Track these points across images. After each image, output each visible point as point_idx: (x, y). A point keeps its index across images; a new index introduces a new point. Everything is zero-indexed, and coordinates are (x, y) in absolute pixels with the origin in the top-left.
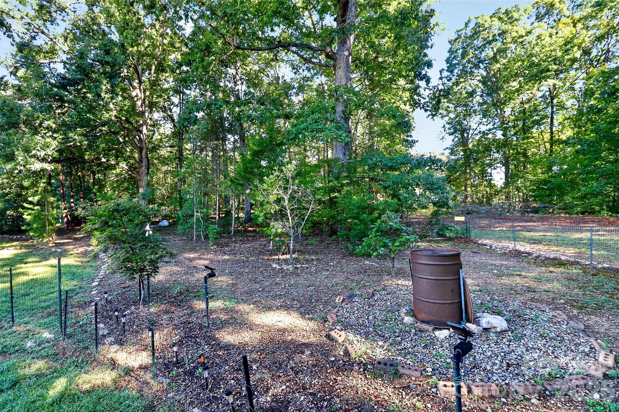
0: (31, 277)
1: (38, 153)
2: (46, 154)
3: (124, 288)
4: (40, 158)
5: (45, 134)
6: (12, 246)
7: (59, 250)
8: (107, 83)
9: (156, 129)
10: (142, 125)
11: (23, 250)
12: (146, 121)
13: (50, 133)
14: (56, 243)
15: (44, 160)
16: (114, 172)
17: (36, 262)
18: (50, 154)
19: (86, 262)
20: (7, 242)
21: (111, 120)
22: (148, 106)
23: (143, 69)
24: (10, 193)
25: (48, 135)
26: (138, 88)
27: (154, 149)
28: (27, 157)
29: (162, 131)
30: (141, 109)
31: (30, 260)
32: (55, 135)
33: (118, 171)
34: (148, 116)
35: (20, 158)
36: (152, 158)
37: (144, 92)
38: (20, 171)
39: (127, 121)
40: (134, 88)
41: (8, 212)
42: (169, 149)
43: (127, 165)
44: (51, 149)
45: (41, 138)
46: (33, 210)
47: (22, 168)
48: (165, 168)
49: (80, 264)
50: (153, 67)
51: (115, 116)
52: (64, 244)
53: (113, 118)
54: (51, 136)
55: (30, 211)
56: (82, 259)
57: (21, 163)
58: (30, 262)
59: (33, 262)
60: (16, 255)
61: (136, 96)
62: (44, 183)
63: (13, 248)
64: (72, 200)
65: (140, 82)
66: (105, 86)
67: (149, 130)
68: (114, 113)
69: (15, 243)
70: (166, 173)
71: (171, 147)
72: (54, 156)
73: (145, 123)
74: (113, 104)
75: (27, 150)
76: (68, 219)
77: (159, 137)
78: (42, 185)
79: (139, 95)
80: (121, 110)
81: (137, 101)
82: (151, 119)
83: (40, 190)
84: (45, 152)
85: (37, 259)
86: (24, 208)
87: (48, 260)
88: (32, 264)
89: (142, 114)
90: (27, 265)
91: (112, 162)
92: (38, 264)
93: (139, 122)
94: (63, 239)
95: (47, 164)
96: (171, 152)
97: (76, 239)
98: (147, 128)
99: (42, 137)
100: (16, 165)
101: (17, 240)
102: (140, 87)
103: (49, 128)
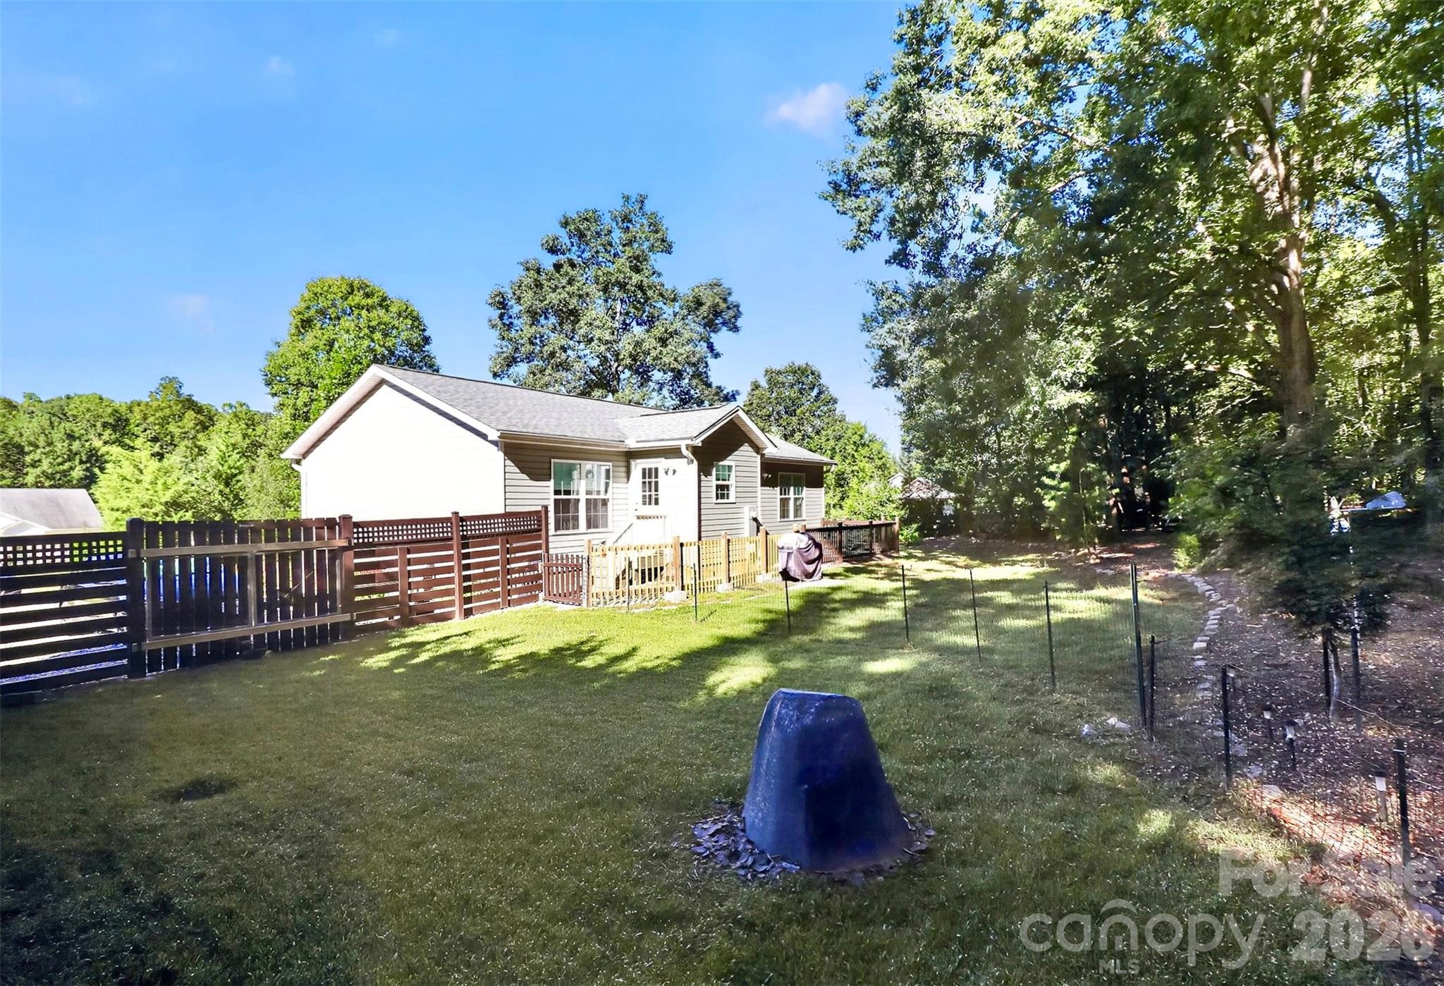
0: (1067, 616)
1: (1062, 374)
2: (1074, 374)
3: (1276, 667)
4: (1066, 384)
5: (1071, 332)
6: (1028, 561)
7: (1110, 572)
8: (1190, 173)
9: (1324, 254)
10: (1285, 252)
11: (1046, 568)
12: (1295, 236)
13: (1080, 329)
14: (1101, 558)
15: (1071, 386)
16: (1215, 392)
17: (1071, 590)
18: (1082, 370)
19: (1169, 600)
20: (1019, 554)
21: (1204, 260)
22: (1300, 194)
23: (1275, 99)
24: (1017, 463)
25: (1075, 333)
26: (1267, 153)
27: (1327, 306)
28: (1045, 385)
29: (1344, 252)
30: (1279, 209)
31: (1060, 585)
32: (1089, 331)
33: (1225, 389)
34: (1302, 222)
35: (1034, 389)
36: (1321, 338)
37: (1284, 160)
38: (1035, 415)
39: (1245, 252)
40: (1256, 159)
41: (1016, 499)
42: (1371, 301)
43: (1249, 370)
44: (1084, 361)
45: (1063, 344)
46: (1059, 490)
47: (1037, 408)
48: (1364, 360)
49: (1158, 602)
50: (1308, 77)
51: (1213, 249)
52: (1117, 560)
53: (1208, 257)
54: (1082, 335)
55: (1053, 493)
56: (1160, 593)
57: (1036, 398)
58: (1061, 590)
59: (1066, 590)
60: (1038, 575)
61: (1262, 179)
62: (1073, 434)
63: (1029, 564)
64: (1124, 470)
65: (1273, 135)
66: (1187, 179)
67: (1305, 264)
68: (1209, 242)
69: (1030, 556)
70: (1364, 376)
71: (1378, 292)
72: (1090, 373)
73: (1295, 242)
74: (1204, 222)
75: (1043, 373)
76: (1118, 509)
77: (1337, 274)
78: (1071, 438)
79: (1272, 172)
80: (1226, 229)
81: (1266, 190)
82: (1310, 227)
83: (1068, 450)
84: (1073, 370)
85: (1072, 586)
86: (1044, 486)
87: (1092, 588)
88: (1064, 594)
89: (1283, 221)
90: (1058, 594)
91: (1211, 368)
92: (1074, 594)
93: (1276, 243)
94: (1115, 552)
95: (1080, 393)
96: (1381, 309)
97: (1139, 553)
98: (1300, 259)
99: (1065, 340)
100: (1027, 405)
101: (1033, 550)
102: (1271, 149)
103: (1076, 321)
